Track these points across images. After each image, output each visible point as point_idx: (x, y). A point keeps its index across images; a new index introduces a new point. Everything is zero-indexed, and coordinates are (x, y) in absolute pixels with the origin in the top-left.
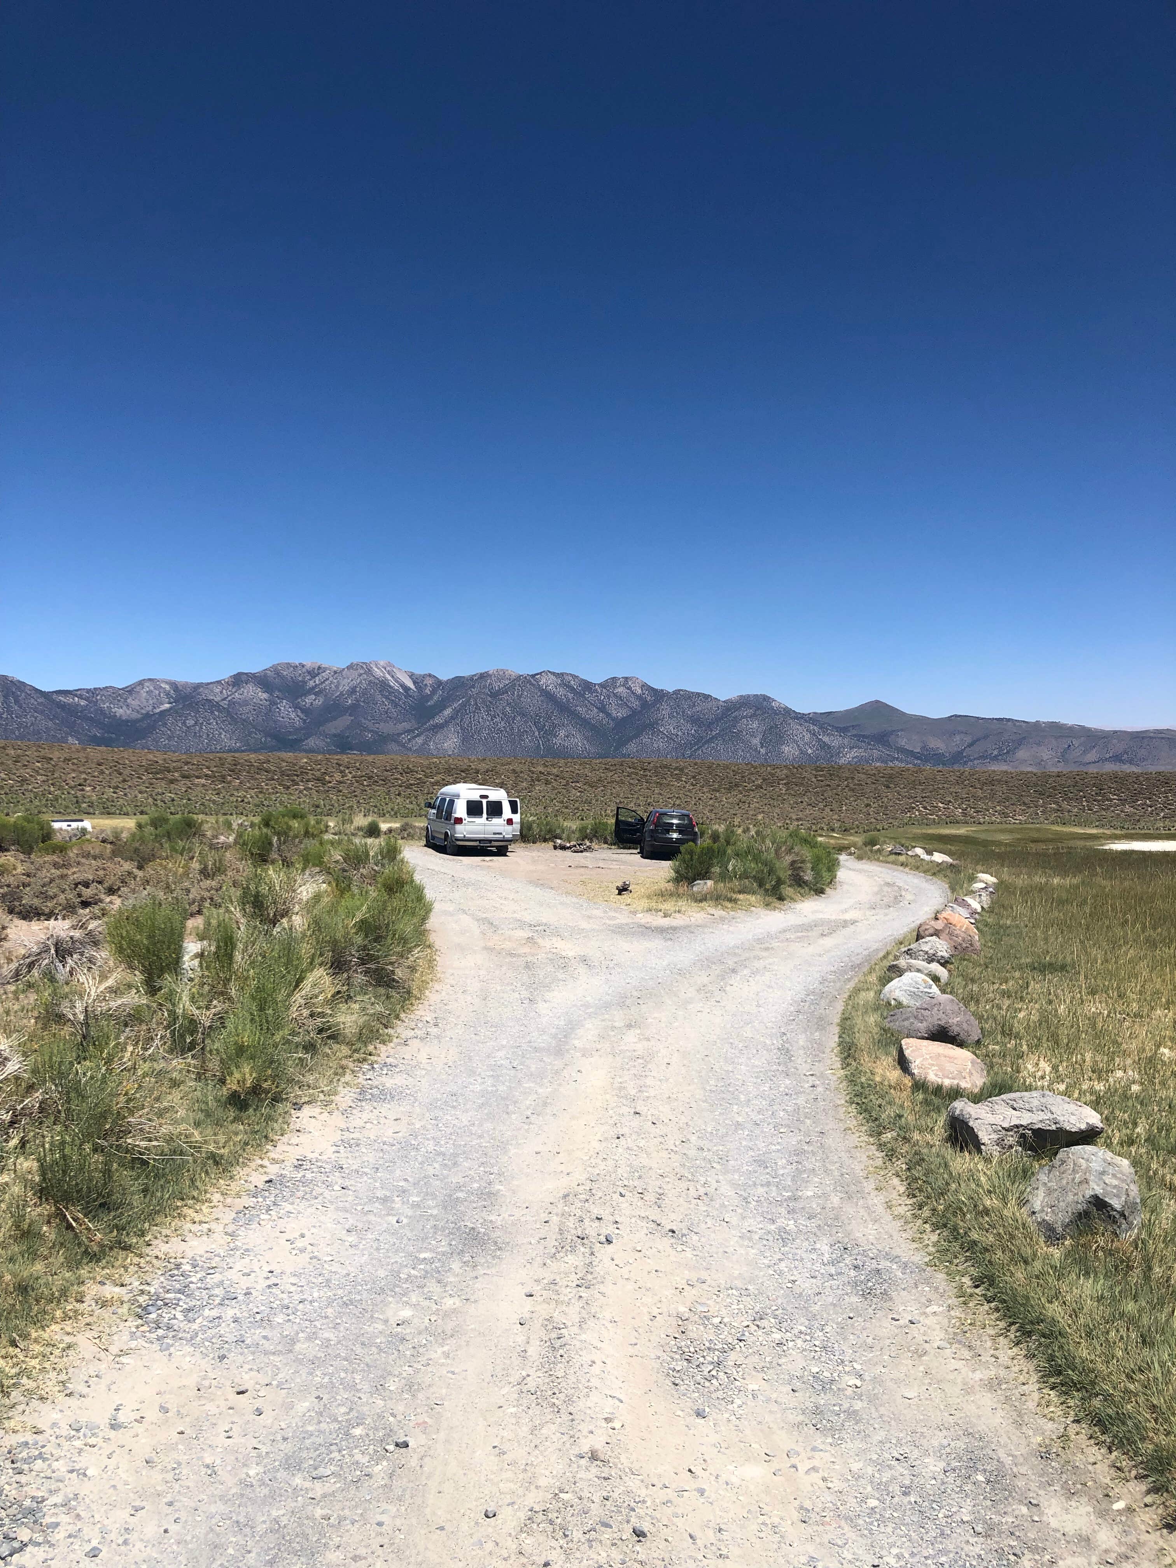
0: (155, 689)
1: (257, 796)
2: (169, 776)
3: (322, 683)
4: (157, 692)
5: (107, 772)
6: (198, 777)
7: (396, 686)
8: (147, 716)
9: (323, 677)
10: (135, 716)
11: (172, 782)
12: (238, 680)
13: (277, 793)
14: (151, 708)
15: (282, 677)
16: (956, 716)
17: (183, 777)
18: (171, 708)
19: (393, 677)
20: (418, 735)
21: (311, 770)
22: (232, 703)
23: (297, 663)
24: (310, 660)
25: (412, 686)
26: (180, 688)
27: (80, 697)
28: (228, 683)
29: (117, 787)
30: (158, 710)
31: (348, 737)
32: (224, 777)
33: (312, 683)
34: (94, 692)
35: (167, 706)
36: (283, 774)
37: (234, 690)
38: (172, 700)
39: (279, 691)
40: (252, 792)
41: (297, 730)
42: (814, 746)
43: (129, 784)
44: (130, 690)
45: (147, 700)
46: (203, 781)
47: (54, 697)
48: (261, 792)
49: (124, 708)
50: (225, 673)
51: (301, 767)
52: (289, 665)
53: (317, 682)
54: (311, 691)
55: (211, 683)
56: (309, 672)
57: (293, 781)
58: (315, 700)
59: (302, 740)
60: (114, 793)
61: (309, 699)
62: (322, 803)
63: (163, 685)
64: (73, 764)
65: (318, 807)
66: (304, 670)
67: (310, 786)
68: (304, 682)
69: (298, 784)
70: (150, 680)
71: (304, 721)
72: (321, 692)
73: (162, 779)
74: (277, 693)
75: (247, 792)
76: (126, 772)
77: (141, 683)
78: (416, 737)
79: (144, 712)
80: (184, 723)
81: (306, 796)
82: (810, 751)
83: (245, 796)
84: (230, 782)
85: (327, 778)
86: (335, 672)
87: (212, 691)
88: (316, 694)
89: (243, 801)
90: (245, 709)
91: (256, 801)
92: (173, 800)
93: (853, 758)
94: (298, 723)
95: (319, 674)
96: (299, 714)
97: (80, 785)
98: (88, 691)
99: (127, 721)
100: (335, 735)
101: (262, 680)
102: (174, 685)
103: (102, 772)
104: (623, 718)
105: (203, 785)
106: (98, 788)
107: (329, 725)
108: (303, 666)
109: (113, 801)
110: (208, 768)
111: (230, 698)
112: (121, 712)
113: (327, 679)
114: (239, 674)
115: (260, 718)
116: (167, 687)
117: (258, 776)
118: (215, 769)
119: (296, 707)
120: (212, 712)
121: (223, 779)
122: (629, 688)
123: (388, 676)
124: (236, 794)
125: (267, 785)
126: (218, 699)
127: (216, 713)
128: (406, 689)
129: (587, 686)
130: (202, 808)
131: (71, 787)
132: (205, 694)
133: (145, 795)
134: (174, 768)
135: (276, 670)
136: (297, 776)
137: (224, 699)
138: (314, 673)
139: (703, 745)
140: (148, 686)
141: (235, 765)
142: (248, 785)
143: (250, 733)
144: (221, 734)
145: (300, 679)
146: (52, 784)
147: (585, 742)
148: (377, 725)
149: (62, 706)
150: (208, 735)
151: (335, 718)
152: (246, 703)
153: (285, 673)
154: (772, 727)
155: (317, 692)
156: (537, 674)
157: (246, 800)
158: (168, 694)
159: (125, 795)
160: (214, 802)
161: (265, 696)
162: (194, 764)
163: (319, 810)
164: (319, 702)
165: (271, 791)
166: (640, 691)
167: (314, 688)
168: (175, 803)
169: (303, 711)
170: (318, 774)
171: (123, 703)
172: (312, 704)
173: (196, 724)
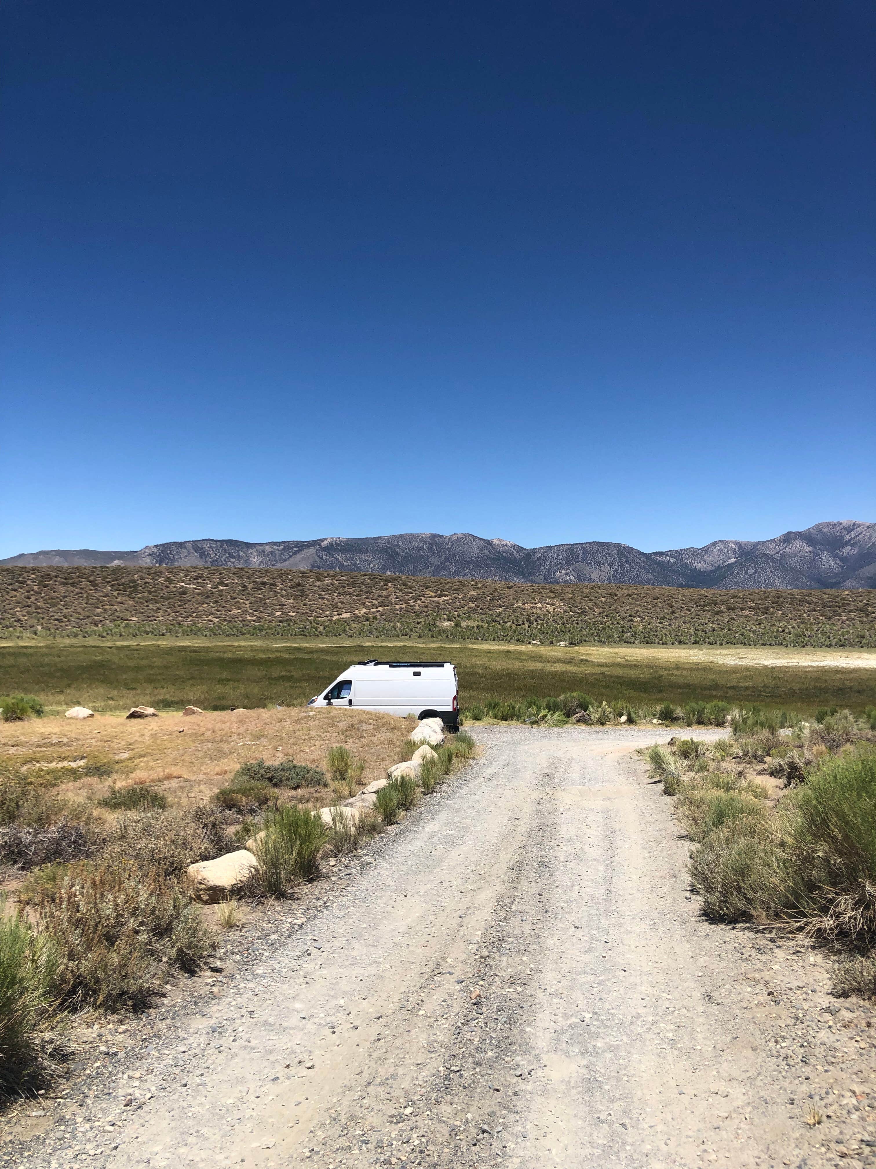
0: (724, 548)
1: (798, 627)
2: (716, 608)
3: (858, 536)
4: (726, 550)
5: (660, 605)
6: (742, 609)
8: (719, 568)
9: (857, 531)
10: (710, 568)
11: (717, 613)
12: (788, 538)
13: (819, 623)
14: (721, 562)
15: (824, 534)
17: (728, 610)
18: (736, 562)
21: (853, 601)
22: (783, 556)
23: (836, 522)
24: (845, 519)
26: (743, 546)
27: (671, 556)
28: (780, 540)
29: (663, 618)
30: (727, 563)
32: (767, 609)
33: (848, 537)
34: (680, 552)
35: (734, 560)
36: (824, 605)
37: (785, 546)
38: (737, 556)
39: (821, 544)
40: (794, 623)
41: (836, 575)
43: (676, 615)
44: (706, 550)
45: (719, 556)
46: (747, 612)
47: (653, 556)
48: (802, 623)
49: (702, 563)
50: (778, 533)
51: (844, 599)
52: (828, 524)
53: (853, 536)
54: (847, 543)
55: (767, 541)
56: (845, 528)
57: (835, 611)
58: (851, 550)
59: (841, 582)
60: (660, 623)
61: (846, 550)
62: (867, 633)
63: (730, 545)
64: (633, 598)
65: (863, 637)
66: (841, 527)
67: (853, 616)
68: (842, 537)
69: (840, 615)
70: (720, 541)
71: (843, 567)
72: (856, 543)
73: (709, 611)
74: (819, 546)
75: (788, 622)
76: (676, 605)
77: (714, 544)
79: (716, 565)
80: (747, 571)
81: (849, 626)
83: (786, 627)
84: (772, 613)
85: (870, 608)
86: (868, 527)
87: (767, 547)
88: (852, 545)
89: (784, 631)
90: (794, 560)
91: (798, 631)
92: (714, 630)
94: (837, 569)
95: (854, 529)
96: (838, 562)
97: (630, 616)
98: (676, 551)
99: (705, 572)
100: (869, 578)
101: (806, 537)
102: (739, 544)
103: (656, 605)
105: (747, 616)
106: (647, 618)
107: (864, 569)
108: (841, 524)
109: (656, 631)
110: (753, 601)
111: (781, 552)
112: (699, 566)
113: (861, 533)
114: (789, 533)
115: (806, 567)
116: (734, 546)
117: (800, 608)
118: (759, 602)
119: (835, 556)
120: (768, 563)
121: (766, 610)
124: (777, 624)
125: (809, 615)
126: (772, 553)
127: (771, 564)
130: (742, 638)
131: (623, 619)
132: (763, 550)
133: (688, 625)
134: (721, 601)
135: (818, 528)
136: (839, 607)
137: (778, 553)
138: (849, 529)
140: (720, 546)
141: (778, 598)
142: (790, 615)
143: (798, 578)
144: (775, 579)
145: (838, 534)
146: (606, 616)
149: (659, 563)
151: (868, 564)
152: (794, 555)
153: (825, 530)
155: (852, 543)
157: (787, 630)
158: (734, 551)
159: (670, 625)
160: (754, 632)
161: (810, 549)
162: (740, 598)
163: (864, 641)
164: (855, 551)
165: (813, 621)
167: (850, 541)
168: (715, 633)
169: (841, 559)
170: (860, 605)
171: (701, 559)
172: (848, 553)
173: (755, 572)
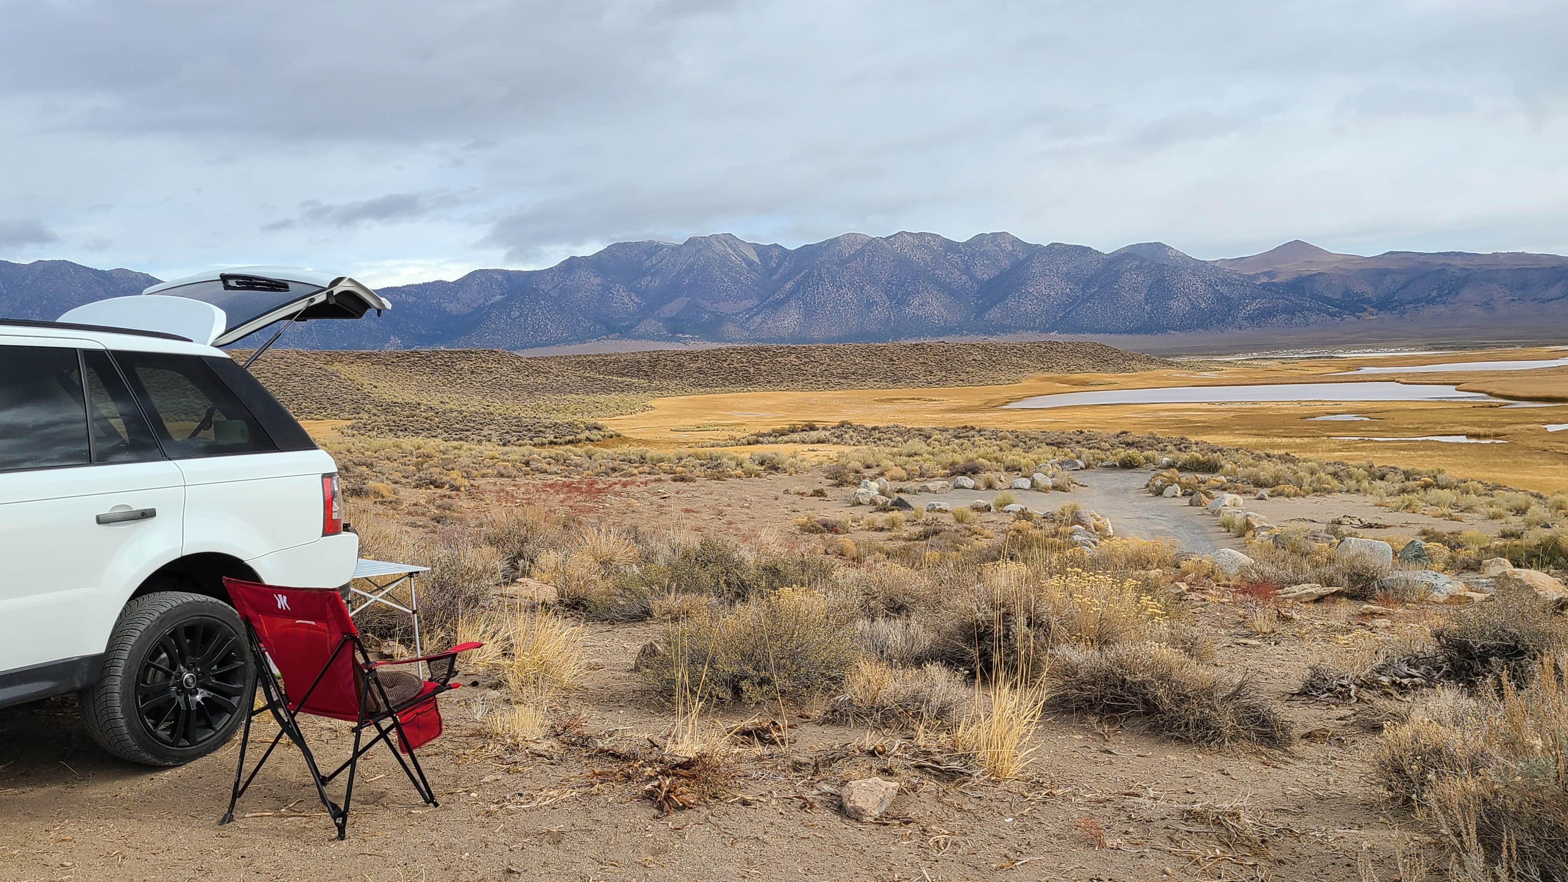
0: (487, 280)
3: (661, 261)
4: (489, 284)
7: (738, 260)
8: (477, 310)
9: (660, 255)
10: (465, 310)
12: (571, 265)
14: (482, 301)
15: (617, 259)
16: (1391, 253)
18: (502, 300)
19: (735, 250)
20: (757, 314)
22: (562, 291)
24: (646, 238)
25: (757, 260)
27: (411, 293)
28: (559, 269)
30: (489, 303)
31: (683, 321)
33: (648, 263)
34: (424, 287)
35: (498, 297)
37: (566, 276)
38: (504, 291)
39: (613, 273)
41: (630, 315)
42: (1209, 299)
44: (463, 284)
45: (479, 293)
49: (455, 302)
50: (559, 259)
52: (623, 246)
53: (654, 262)
54: (647, 272)
55: (545, 270)
56: (646, 252)
58: (651, 281)
59: (632, 327)
61: (645, 281)
63: (495, 276)
66: (641, 250)
68: (641, 263)
70: (483, 270)
71: (639, 305)
72: (657, 271)
74: (610, 277)
77: (475, 275)
78: (754, 315)
79: (475, 305)
80: (509, 315)
82: (1203, 305)
86: (673, 250)
87: (544, 279)
88: (652, 275)
90: (576, 296)
93: (1254, 310)
94: (632, 308)
95: (656, 252)
96: (634, 297)
98: (419, 286)
99: (457, 316)
100: (670, 319)
101: (594, 264)
102: (507, 275)
104: (990, 281)
107: (665, 308)
108: (640, 246)
111: (561, 285)
112: (452, 307)
113: (664, 258)
114: (573, 259)
115: (591, 305)
116: (499, 278)
119: (631, 290)
120: (540, 302)
122: (999, 245)
123: (729, 249)
126: (547, 288)
128: (750, 263)
129: (950, 246)
132: (536, 282)
135: (611, 251)
137: (555, 287)
138: (650, 252)
139: (1078, 306)
140: (480, 278)
143: (578, 322)
144: (547, 324)
145: (636, 260)
147: (942, 310)
148: (715, 305)
150: (534, 327)
151: (670, 300)
152: (577, 289)
153: (619, 254)
154: (1158, 281)
155: (653, 272)
156: (891, 237)
158: (500, 285)
161: (598, 281)
164: (657, 282)
166: (1010, 248)
167: (650, 268)
169: (638, 294)
171: (454, 297)
172: (647, 285)
173: (521, 315)
